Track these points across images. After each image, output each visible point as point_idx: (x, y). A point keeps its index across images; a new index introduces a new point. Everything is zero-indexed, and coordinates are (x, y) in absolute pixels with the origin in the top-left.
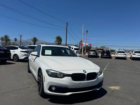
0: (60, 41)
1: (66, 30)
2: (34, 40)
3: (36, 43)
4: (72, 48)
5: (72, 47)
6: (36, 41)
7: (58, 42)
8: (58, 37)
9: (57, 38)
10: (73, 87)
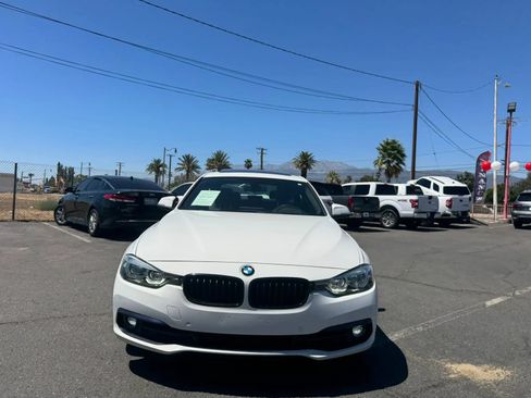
0: (395, 158)
1: (413, 113)
2: (304, 163)
3: (308, 171)
4: (436, 188)
5: (433, 181)
6: (308, 167)
7: (388, 162)
8: (387, 143)
9: (385, 149)
10: (189, 327)
